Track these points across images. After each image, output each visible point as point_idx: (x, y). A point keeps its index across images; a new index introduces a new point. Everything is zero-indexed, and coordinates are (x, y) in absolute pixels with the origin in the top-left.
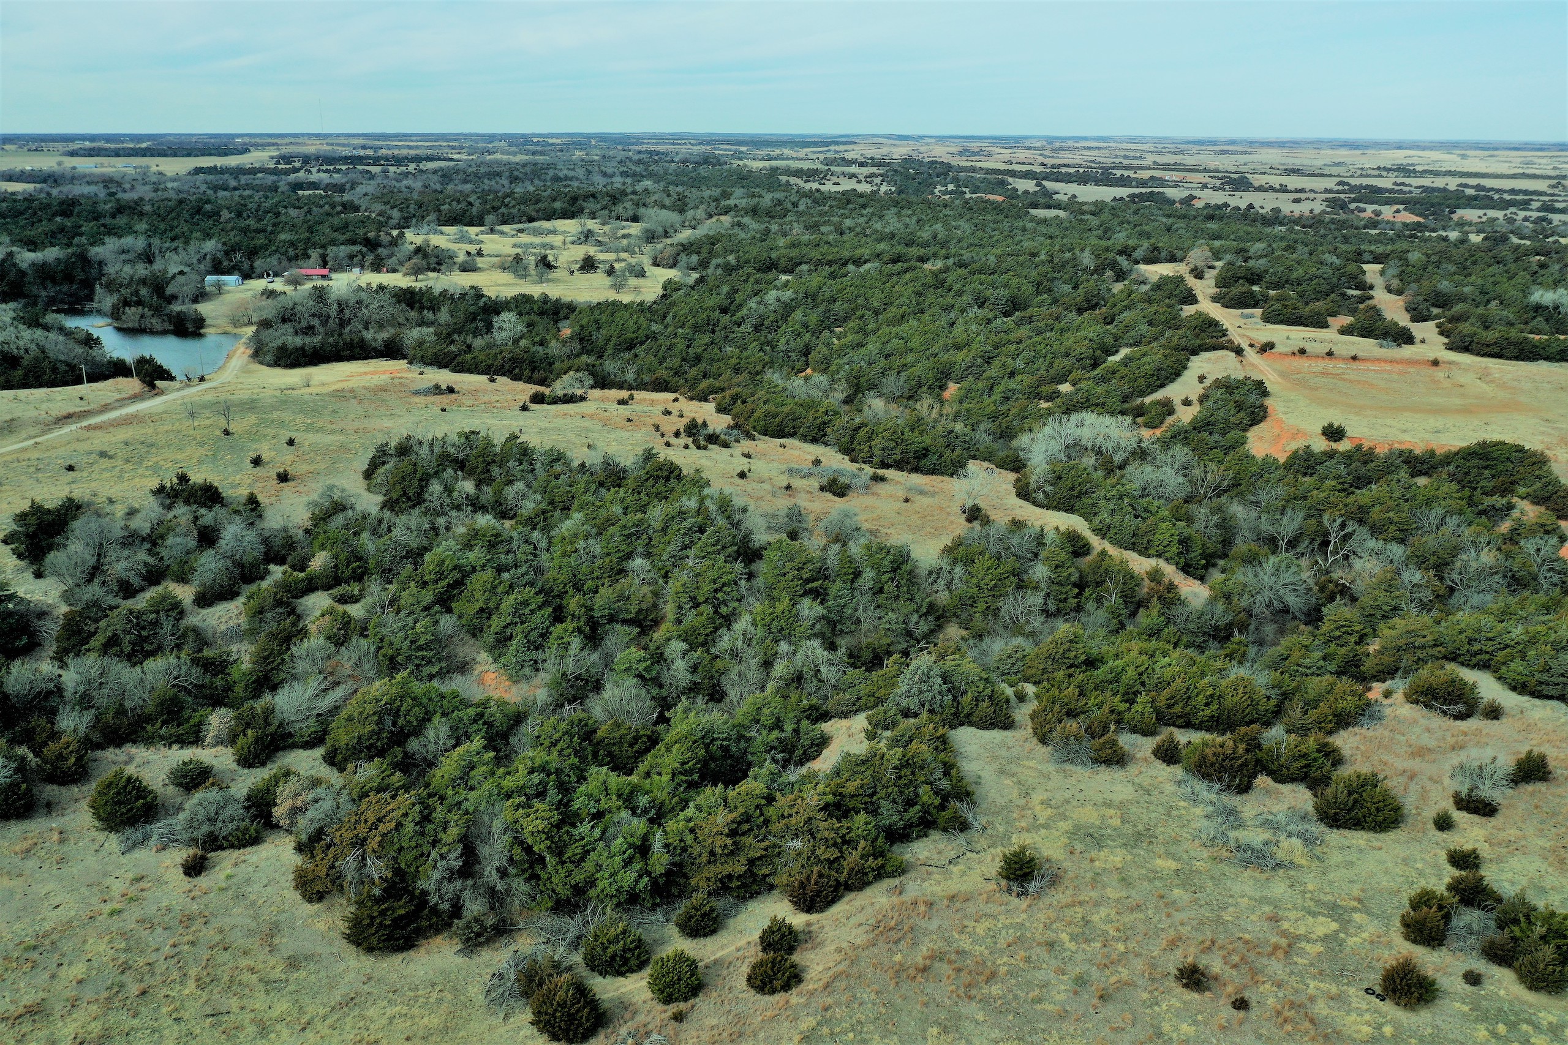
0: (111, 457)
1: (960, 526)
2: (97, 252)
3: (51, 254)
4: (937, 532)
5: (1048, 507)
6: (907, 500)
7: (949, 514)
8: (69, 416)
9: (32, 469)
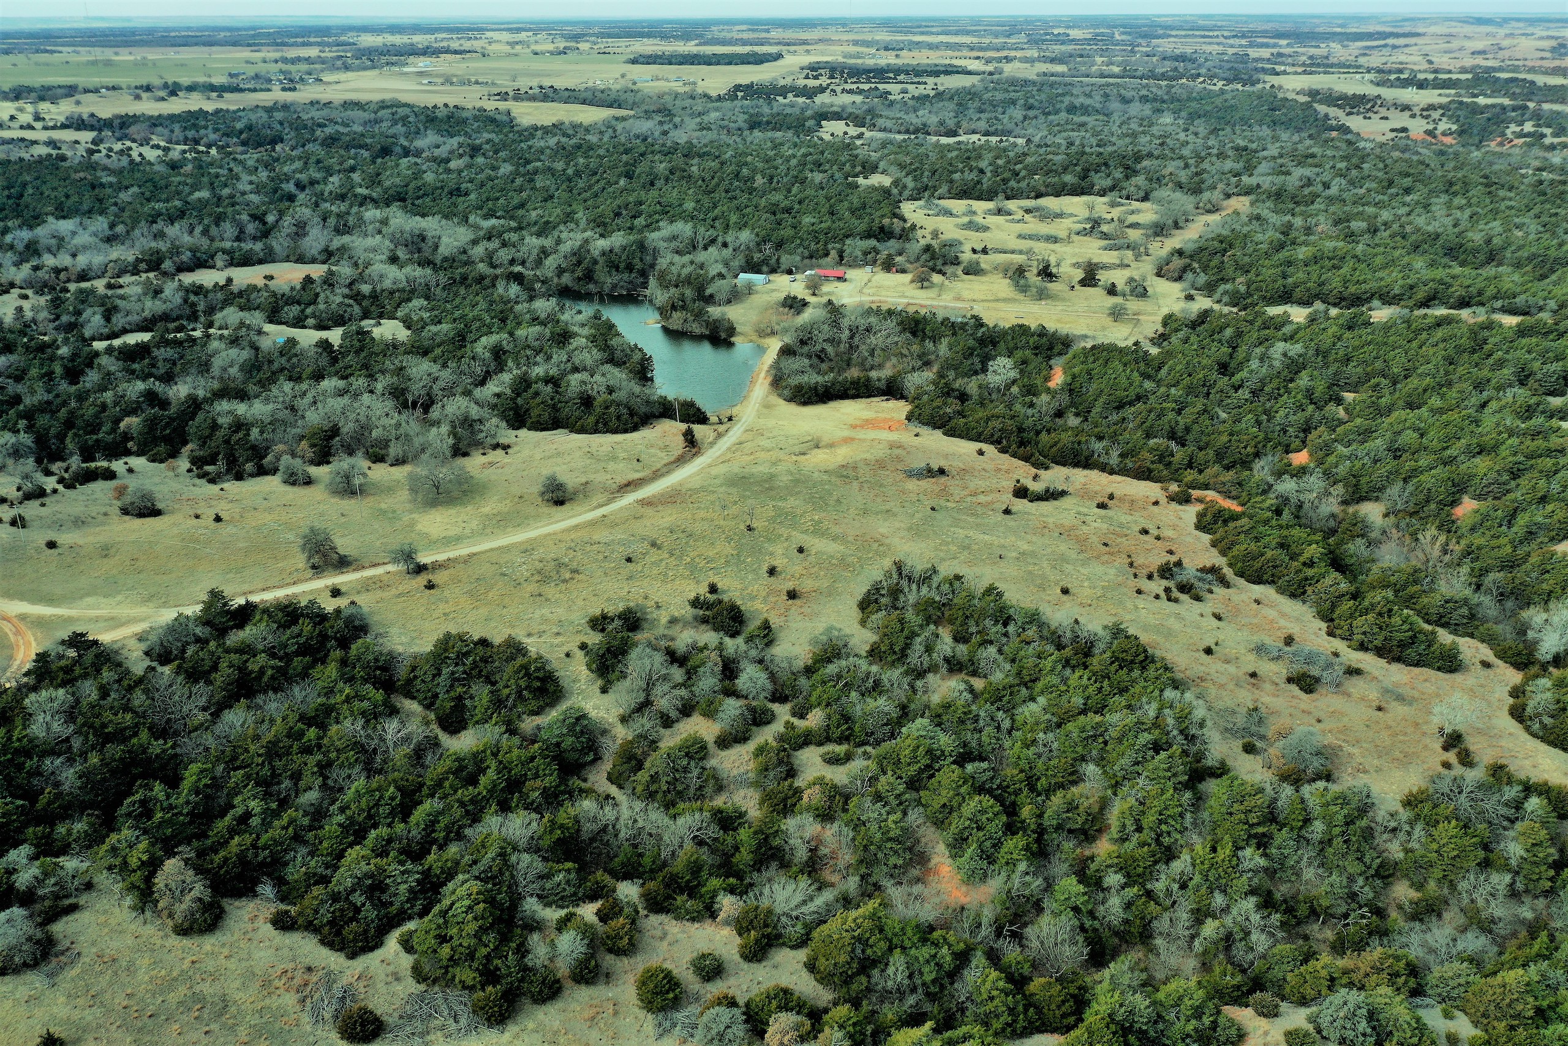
0: (659, 548)
1: (1435, 754)
2: (654, 238)
3: (617, 240)
4: (1405, 761)
5: (1543, 739)
6: (1380, 709)
7: (1424, 734)
8: (628, 484)
9: (601, 557)
